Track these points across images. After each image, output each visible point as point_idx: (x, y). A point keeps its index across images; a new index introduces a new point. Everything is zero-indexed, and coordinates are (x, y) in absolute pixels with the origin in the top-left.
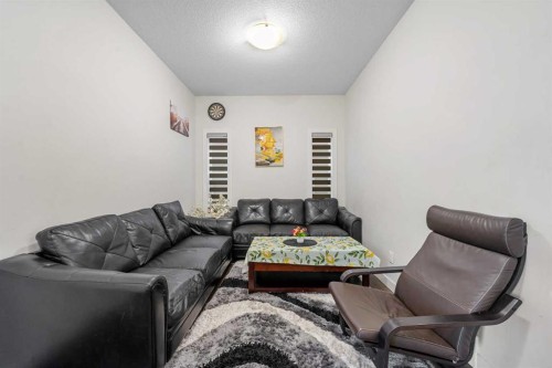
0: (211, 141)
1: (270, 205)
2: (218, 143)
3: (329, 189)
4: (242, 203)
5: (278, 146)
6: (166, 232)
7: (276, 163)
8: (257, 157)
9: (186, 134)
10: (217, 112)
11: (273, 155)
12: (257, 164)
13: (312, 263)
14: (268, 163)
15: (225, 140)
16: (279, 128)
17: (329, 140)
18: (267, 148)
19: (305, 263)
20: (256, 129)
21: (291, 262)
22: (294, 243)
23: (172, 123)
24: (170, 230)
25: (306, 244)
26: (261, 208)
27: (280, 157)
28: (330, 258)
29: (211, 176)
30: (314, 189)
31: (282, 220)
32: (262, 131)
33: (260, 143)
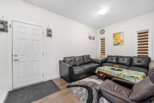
0: (101, 40)
1: (117, 58)
2: (103, 40)
3: (147, 53)
4: (109, 56)
5: (121, 38)
6: (84, 61)
7: (121, 44)
8: (114, 43)
9: (94, 39)
10: (102, 32)
11: (119, 41)
12: (114, 45)
14: (118, 44)
16: (122, 32)
18: (117, 40)
19: (113, 75)
20: (114, 34)
23: (89, 38)
24: (85, 61)
26: (114, 58)
27: (122, 42)
28: (122, 76)
29: (101, 49)
30: (138, 53)
31: (121, 63)
32: (116, 34)
33: (115, 38)
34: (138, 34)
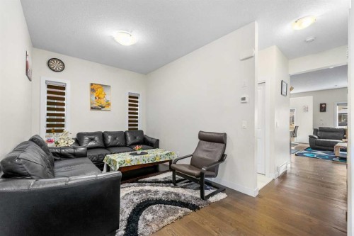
0: (49, 87)
1: (103, 136)
2: (56, 89)
3: (137, 125)
4: (81, 135)
5: (108, 97)
7: (105, 108)
8: (92, 103)
11: (103, 102)
12: (92, 108)
13: (150, 162)
14: (101, 108)
15: (64, 89)
16: (109, 87)
17: (137, 98)
18: (99, 98)
19: (147, 162)
20: (92, 84)
21: (141, 163)
22: (136, 154)
25: (142, 154)
26: (96, 138)
27: (109, 105)
28: (158, 158)
29: (48, 114)
31: (113, 144)
32: (96, 86)
33: (95, 95)
34: (130, 97)
